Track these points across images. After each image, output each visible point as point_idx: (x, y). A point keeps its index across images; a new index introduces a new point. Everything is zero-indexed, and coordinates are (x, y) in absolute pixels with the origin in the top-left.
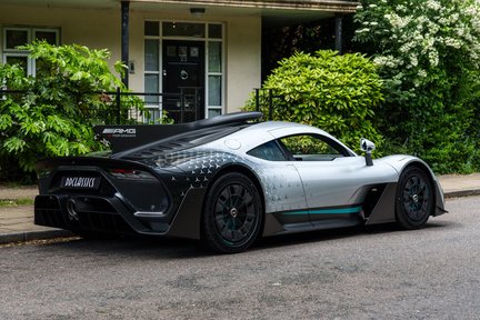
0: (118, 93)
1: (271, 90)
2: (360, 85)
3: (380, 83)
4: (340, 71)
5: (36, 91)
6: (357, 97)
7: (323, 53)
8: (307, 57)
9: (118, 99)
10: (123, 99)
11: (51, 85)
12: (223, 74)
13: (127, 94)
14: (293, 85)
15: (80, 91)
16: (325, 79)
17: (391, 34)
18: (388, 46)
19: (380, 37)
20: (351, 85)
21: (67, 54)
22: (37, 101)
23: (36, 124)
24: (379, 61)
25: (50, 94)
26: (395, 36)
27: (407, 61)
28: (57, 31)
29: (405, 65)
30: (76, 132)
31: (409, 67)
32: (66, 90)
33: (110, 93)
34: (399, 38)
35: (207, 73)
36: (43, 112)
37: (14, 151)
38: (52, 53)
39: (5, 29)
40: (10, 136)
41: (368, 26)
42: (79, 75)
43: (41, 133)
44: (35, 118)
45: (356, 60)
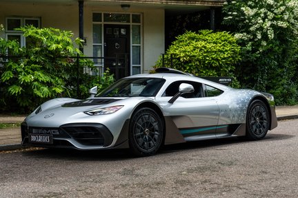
0: (78, 57)
1: (172, 55)
2: (226, 51)
3: (238, 49)
4: (214, 43)
5: (28, 56)
6: (224, 58)
7: (204, 32)
8: (193, 34)
9: (78, 60)
10: (81, 61)
11: (37, 53)
12: (141, 45)
13: (83, 58)
14: (184, 52)
15: (54, 56)
16: (205, 47)
17: (245, 19)
18: (243, 27)
19: (238, 22)
20: (221, 51)
21: (45, 34)
22: (28, 62)
23: (29, 76)
24: (237, 36)
25: (36, 58)
26: (247, 21)
27: (255, 36)
28: (39, 19)
29: (253, 39)
30: (52, 80)
31: (256, 40)
32: (46, 56)
33: (72, 57)
34: (250, 22)
35: (131, 45)
36: (32, 69)
37: (15, 93)
38: (37, 33)
39: (7, 18)
40: (12, 85)
41: (231, 15)
42: (54, 46)
43: (31, 82)
44: (29, 73)
45: (223, 36)
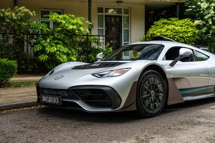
0: (87, 35)
1: (151, 34)
2: (189, 32)
3: (197, 31)
4: (180, 26)
5: (53, 34)
6: (188, 37)
7: (173, 19)
8: (166, 21)
9: (87, 38)
10: (89, 38)
11: (59, 32)
12: (129, 29)
13: (91, 36)
14: (160, 32)
15: (71, 34)
16: (174, 29)
17: (200, 11)
18: (199, 16)
19: (195, 12)
20: (185, 32)
21: (65, 19)
22: (53, 39)
23: (52, 48)
24: (197, 22)
25: (58, 35)
26: (202, 12)
27: (207, 22)
29: (206, 24)
30: (70, 52)
31: (208, 25)
32: (65, 34)
33: (83, 35)
34: (204, 13)
35: (123, 29)
36: (55, 43)
37: (43, 60)
38: (58, 18)
39: (40, 10)
40: (41, 54)
41: (191, 8)
42: (71, 27)
43: (55, 52)
44: (52, 46)
45: (187, 22)
